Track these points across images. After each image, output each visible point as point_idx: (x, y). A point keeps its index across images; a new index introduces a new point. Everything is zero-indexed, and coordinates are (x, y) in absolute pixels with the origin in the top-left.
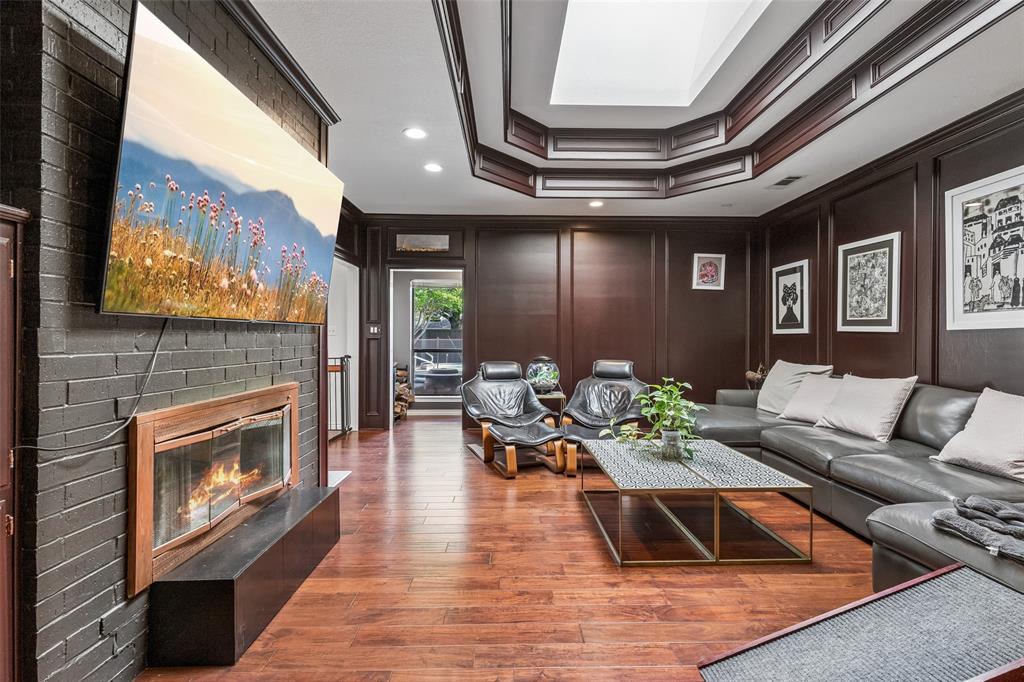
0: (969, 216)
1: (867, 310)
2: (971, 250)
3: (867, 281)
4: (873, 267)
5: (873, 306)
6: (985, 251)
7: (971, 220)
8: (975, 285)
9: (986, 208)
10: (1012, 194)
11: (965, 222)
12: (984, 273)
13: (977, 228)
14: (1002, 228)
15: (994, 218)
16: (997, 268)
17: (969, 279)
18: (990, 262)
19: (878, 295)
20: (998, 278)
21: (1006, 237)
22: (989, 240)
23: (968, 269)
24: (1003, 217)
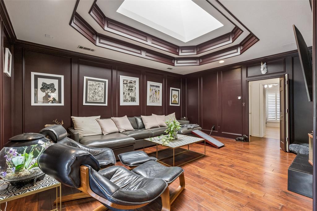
0: (124, 82)
1: (96, 99)
2: (125, 89)
3: (96, 90)
4: (99, 87)
5: (98, 98)
6: (127, 90)
7: (125, 83)
8: (125, 97)
9: (127, 82)
10: (131, 81)
11: (124, 83)
12: (127, 94)
13: (126, 85)
14: (130, 87)
15: (129, 85)
16: (129, 94)
17: (124, 95)
18: (128, 93)
19: (100, 95)
20: (129, 96)
21: (130, 89)
22: (128, 88)
23: (124, 93)
24: (130, 85)
